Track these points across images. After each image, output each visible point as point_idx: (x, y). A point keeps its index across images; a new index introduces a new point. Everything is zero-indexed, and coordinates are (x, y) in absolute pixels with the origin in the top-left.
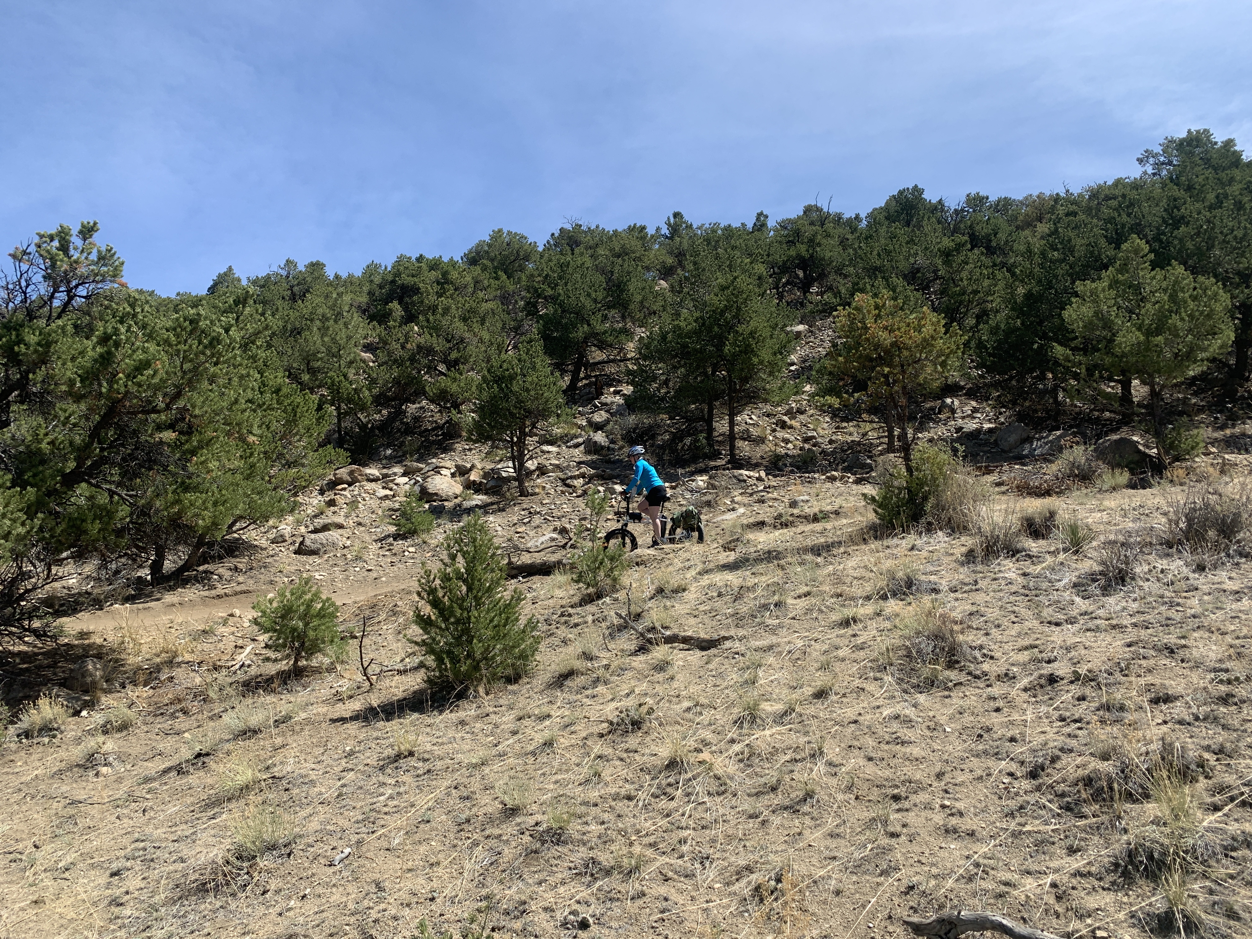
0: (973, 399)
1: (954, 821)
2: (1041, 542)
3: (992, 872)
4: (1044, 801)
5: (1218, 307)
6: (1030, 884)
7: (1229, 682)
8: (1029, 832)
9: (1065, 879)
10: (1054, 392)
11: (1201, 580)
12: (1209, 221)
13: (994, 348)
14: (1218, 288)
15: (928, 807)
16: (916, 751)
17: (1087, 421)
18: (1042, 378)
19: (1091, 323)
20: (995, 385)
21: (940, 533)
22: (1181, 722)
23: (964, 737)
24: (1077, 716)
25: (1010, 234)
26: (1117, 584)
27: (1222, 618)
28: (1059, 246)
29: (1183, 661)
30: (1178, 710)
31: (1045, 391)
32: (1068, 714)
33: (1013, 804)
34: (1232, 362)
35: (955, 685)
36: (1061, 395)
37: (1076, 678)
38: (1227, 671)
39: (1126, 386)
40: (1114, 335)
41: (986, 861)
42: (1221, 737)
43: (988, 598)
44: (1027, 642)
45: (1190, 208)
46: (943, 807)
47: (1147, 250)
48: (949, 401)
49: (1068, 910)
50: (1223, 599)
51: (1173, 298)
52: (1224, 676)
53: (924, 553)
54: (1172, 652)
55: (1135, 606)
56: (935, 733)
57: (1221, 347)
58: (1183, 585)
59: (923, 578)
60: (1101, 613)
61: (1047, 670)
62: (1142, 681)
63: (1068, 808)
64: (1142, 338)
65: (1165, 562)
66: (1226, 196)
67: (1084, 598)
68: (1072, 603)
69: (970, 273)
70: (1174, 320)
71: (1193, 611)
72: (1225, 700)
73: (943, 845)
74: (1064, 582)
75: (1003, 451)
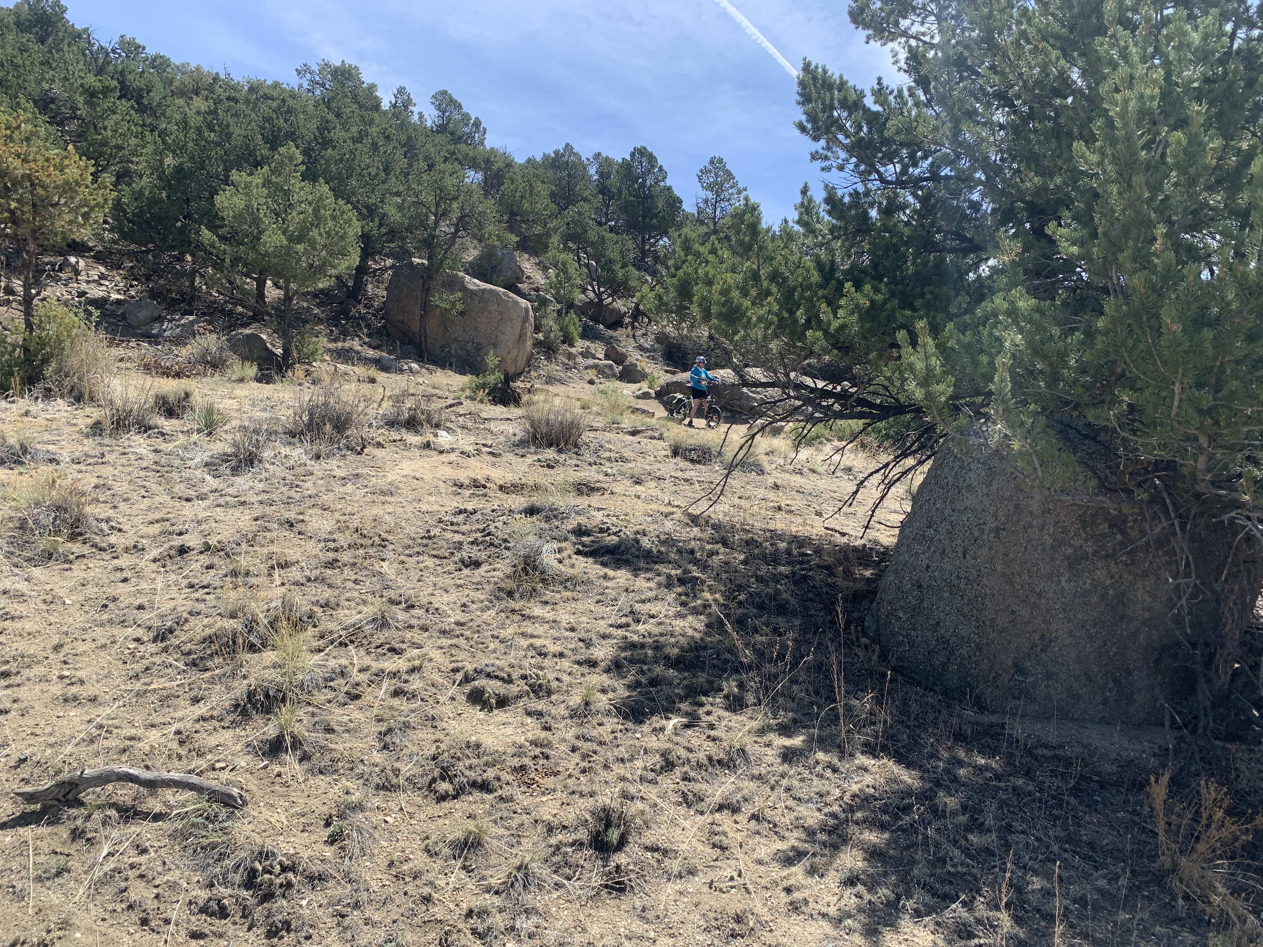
0: (102, 264)
1: (74, 690)
2: (174, 421)
3: (116, 731)
4: (171, 660)
5: (351, 232)
6: (154, 736)
7: (336, 550)
8: (154, 690)
9: (189, 725)
10: (191, 275)
11: (316, 467)
12: (351, 152)
13: (134, 215)
14: (352, 215)
15: (44, 679)
16: (29, 626)
17: (220, 311)
18: (180, 259)
19: (241, 215)
20: (131, 255)
21: (60, 401)
22: (297, 583)
23: (87, 608)
24: (205, 583)
25: (164, 98)
26: (246, 465)
27: (332, 498)
28: (216, 128)
29: (300, 533)
30: (294, 574)
31: (183, 274)
32: (197, 581)
33: (138, 667)
34: (350, 284)
35: (77, 557)
36: (198, 280)
37: (207, 548)
38: (334, 541)
39: (261, 284)
40: (260, 233)
41: (110, 722)
42: (326, 594)
43: (116, 472)
44: (158, 516)
45: (338, 134)
46: (61, 677)
47: (300, 161)
48: (73, 260)
49: (190, 751)
50: (333, 483)
51: (316, 211)
52: (332, 545)
53: (41, 421)
54: (292, 525)
55: (260, 486)
56: (52, 606)
57: (348, 268)
58: (302, 470)
59: (39, 447)
60: (231, 490)
61: (177, 541)
62: (265, 551)
63: (194, 664)
64: (285, 242)
65: (288, 449)
66: (367, 134)
67: (215, 477)
68: (203, 481)
69: (116, 124)
70: (314, 233)
71: (309, 492)
72: (332, 564)
73: (61, 714)
74: (196, 461)
75: (130, 326)
